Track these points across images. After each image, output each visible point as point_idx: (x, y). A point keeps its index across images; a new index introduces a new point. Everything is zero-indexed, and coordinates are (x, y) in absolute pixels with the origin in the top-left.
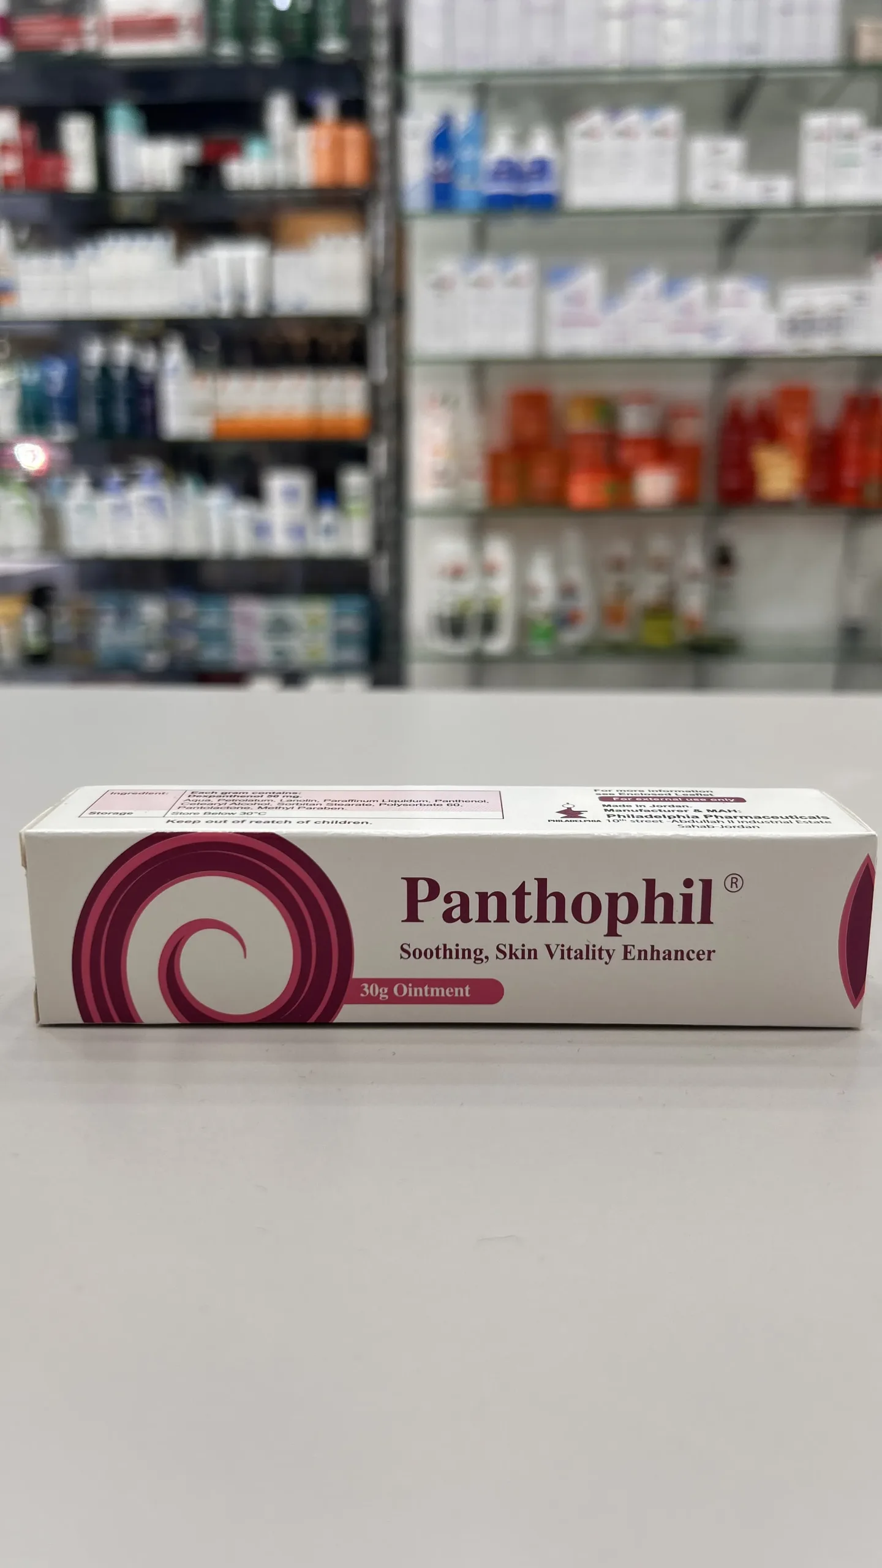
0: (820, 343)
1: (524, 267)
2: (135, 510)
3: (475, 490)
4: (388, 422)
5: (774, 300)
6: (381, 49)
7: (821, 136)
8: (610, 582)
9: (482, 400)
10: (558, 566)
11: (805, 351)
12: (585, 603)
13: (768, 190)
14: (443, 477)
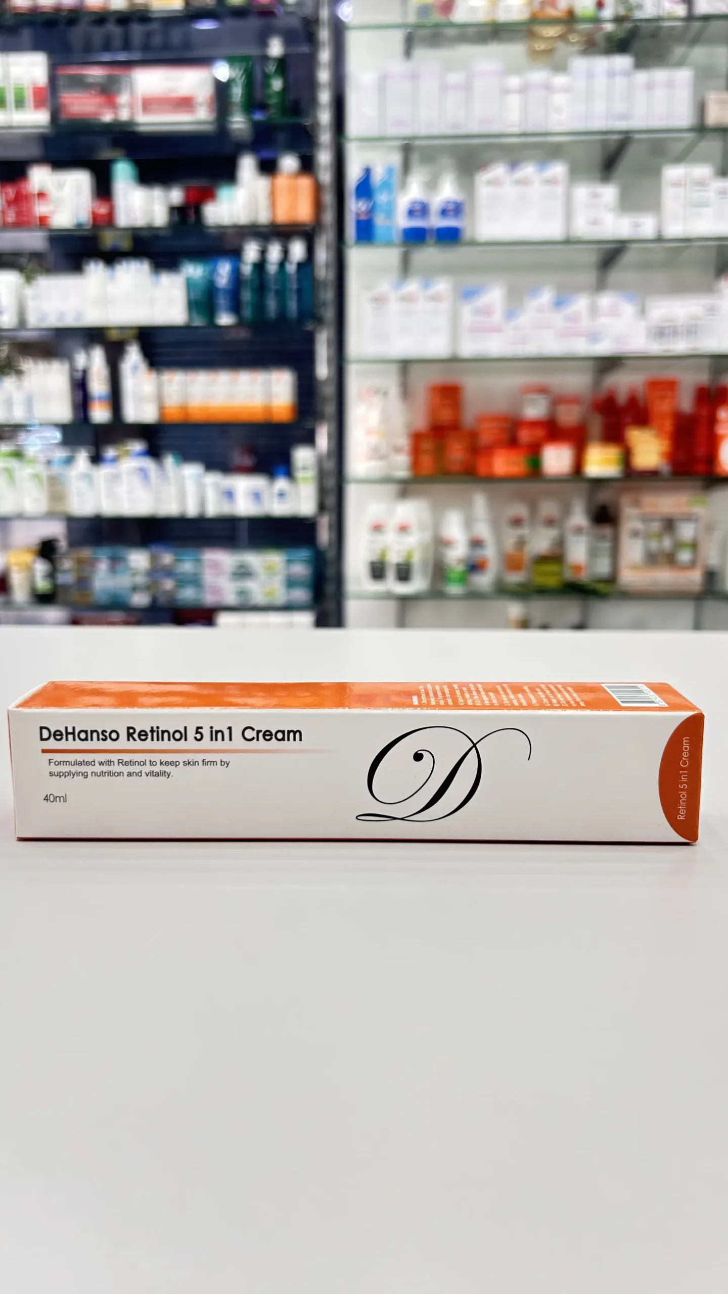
0: (681, 346)
1: (442, 286)
2: (125, 478)
3: (401, 465)
4: (330, 409)
5: (642, 312)
6: (325, 117)
7: (676, 184)
8: (510, 537)
9: (406, 392)
10: (468, 523)
11: (669, 351)
12: (490, 553)
13: (637, 225)
14: (376, 453)
